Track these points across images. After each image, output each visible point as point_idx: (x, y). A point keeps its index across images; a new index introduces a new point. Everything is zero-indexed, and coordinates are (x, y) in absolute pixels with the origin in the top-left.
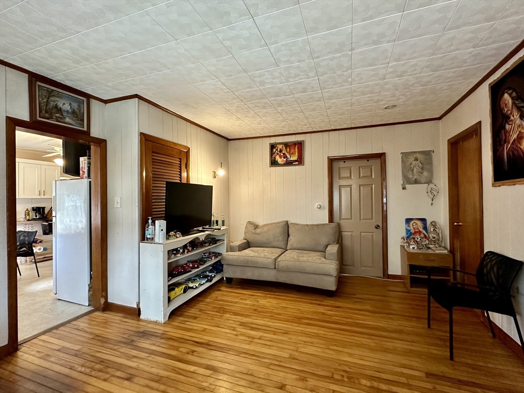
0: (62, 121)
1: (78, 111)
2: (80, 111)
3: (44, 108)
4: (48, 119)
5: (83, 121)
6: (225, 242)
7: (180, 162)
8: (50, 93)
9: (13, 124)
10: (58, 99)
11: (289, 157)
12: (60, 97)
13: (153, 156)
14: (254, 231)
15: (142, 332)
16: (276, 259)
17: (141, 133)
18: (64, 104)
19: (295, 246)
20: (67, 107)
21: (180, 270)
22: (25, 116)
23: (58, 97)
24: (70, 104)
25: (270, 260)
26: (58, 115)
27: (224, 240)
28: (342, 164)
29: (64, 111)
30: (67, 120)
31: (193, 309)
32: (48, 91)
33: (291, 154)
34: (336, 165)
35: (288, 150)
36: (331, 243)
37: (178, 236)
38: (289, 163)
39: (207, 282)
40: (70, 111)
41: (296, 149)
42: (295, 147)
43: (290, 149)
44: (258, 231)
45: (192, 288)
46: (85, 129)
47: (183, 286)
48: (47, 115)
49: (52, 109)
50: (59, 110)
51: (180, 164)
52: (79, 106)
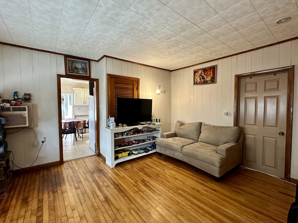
0: (78, 73)
1: (85, 68)
2: (86, 68)
3: (71, 68)
4: (72, 73)
5: (87, 72)
6: (160, 131)
7: (133, 87)
8: (73, 62)
9: (59, 76)
10: (76, 64)
11: (205, 77)
12: (77, 63)
13: (115, 85)
14: (179, 127)
15: (100, 170)
16: (183, 146)
17: (108, 74)
18: (79, 65)
19: (203, 140)
20: (80, 67)
21: (126, 144)
22: (63, 73)
23: (76, 63)
24: (81, 65)
25: (179, 146)
26: (76, 71)
27: (159, 130)
28: (248, 80)
29: (79, 69)
30: (80, 72)
31: (129, 165)
32: (72, 61)
33: (207, 75)
34: (243, 81)
35: (206, 73)
36: (229, 141)
37: (124, 126)
38: (205, 82)
39: (144, 152)
40: (81, 68)
41: (211, 72)
42: (211, 70)
43: (207, 73)
44: (182, 127)
45: (134, 154)
46: (88, 75)
47: (128, 152)
48: (72, 71)
49: (74, 68)
50: (77, 68)
51: (133, 88)
52: (85, 65)
